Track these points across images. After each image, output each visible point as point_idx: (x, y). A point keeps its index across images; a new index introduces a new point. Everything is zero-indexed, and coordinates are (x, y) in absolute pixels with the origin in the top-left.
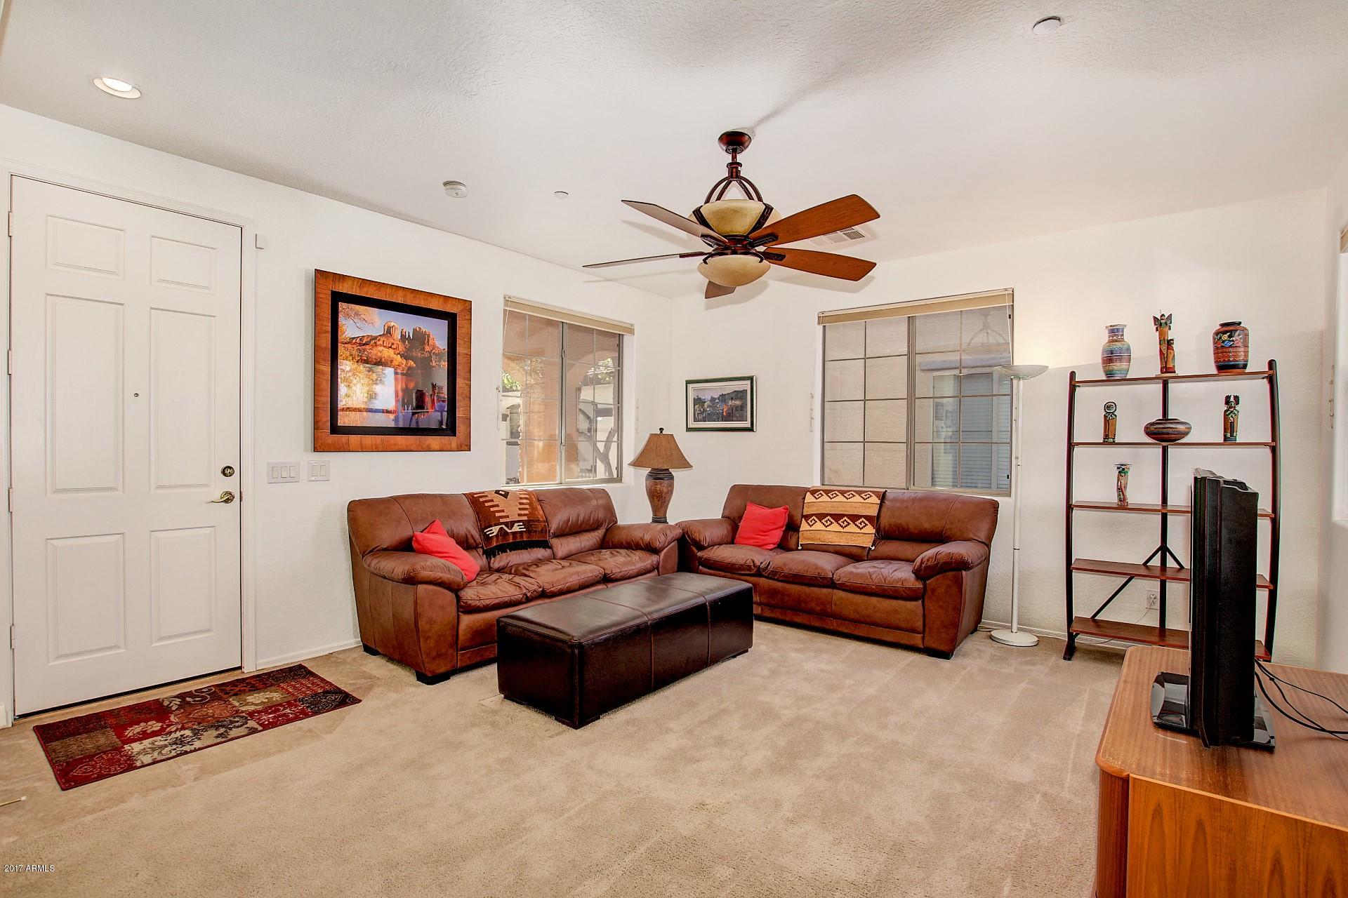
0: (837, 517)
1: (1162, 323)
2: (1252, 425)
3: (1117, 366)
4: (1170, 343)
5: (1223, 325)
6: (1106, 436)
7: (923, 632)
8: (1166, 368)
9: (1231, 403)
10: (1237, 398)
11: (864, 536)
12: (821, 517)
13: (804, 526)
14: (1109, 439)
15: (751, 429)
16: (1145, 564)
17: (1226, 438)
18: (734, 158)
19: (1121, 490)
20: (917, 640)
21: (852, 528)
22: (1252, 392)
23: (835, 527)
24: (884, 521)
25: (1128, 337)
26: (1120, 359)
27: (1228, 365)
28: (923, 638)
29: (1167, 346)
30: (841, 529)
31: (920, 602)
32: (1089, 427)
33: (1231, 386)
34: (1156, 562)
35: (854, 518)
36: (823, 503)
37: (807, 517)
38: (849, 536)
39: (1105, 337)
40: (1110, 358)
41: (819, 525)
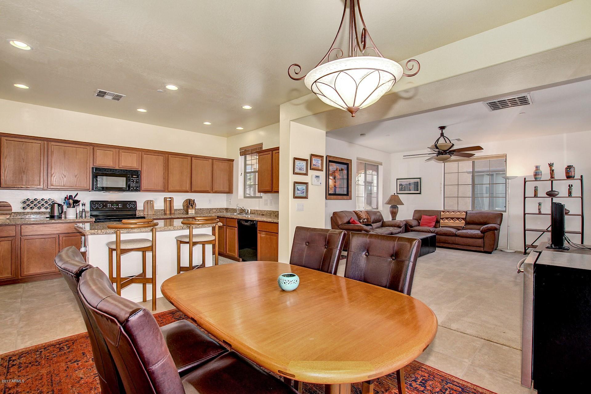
0: (452, 218)
1: (551, 165)
2: (576, 192)
3: (537, 177)
4: (553, 170)
5: (568, 166)
6: (535, 195)
7: (484, 247)
8: (552, 177)
9: (570, 186)
10: (572, 185)
11: (462, 223)
12: (447, 218)
13: (441, 221)
14: (536, 196)
15: (420, 193)
16: (547, 230)
17: (569, 196)
18: (442, 132)
19: (539, 209)
20: (482, 249)
21: (457, 221)
23: (452, 221)
24: (468, 219)
25: (541, 169)
26: (539, 175)
27: (569, 177)
28: (484, 249)
29: (552, 171)
30: (454, 222)
31: (483, 239)
34: (550, 229)
35: (458, 219)
36: (447, 215)
37: (442, 219)
38: (456, 224)
39: (534, 169)
40: (536, 174)
41: (446, 221)
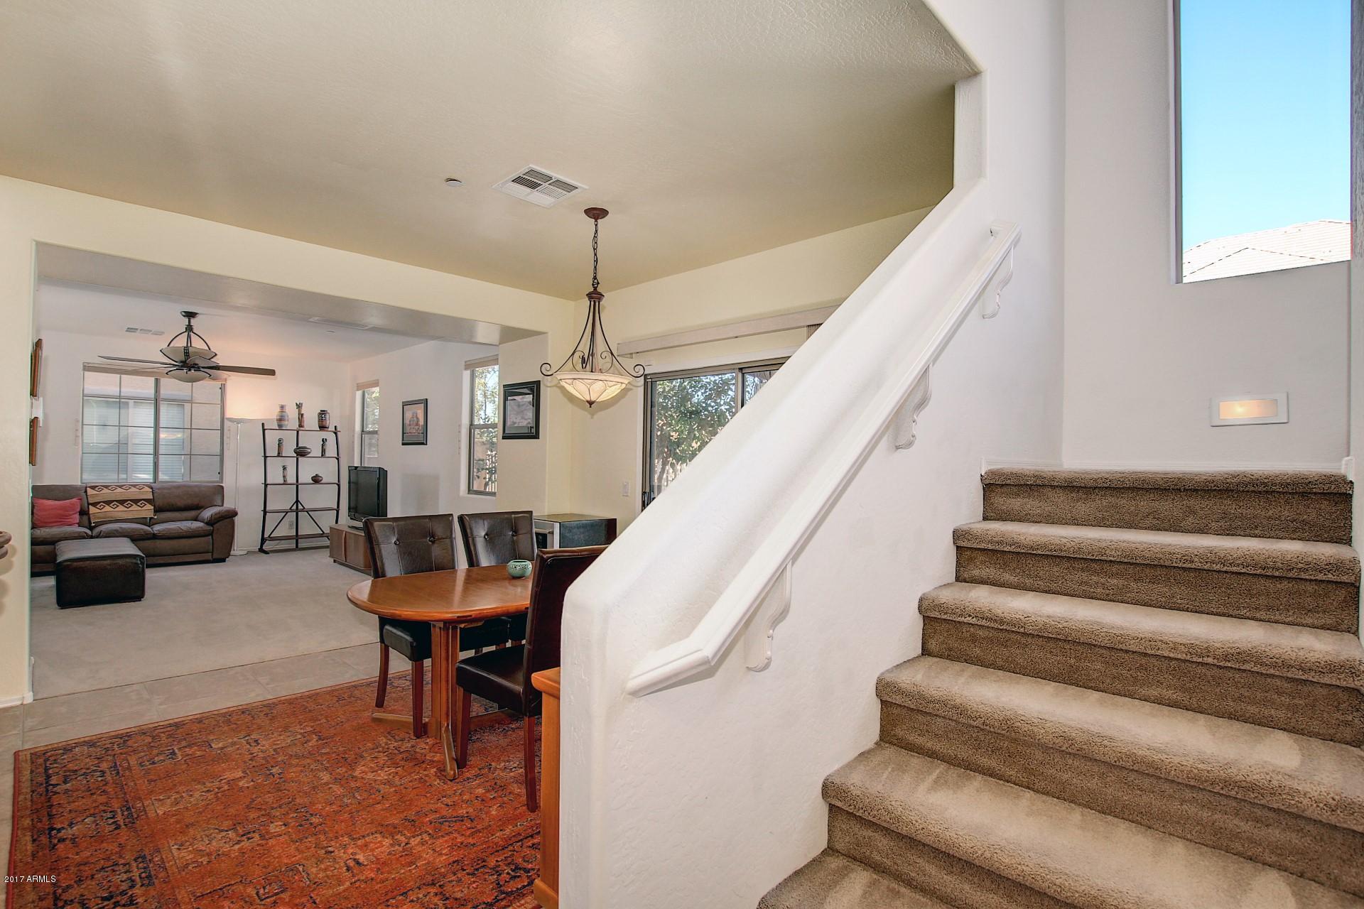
0: (122, 502)
1: (299, 406)
2: (331, 450)
3: (283, 423)
4: (302, 415)
5: (321, 411)
6: (279, 453)
7: (212, 552)
8: (301, 426)
9: (324, 441)
10: (326, 440)
11: (147, 511)
12: (108, 503)
13: (92, 510)
14: (279, 455)
16: (290, 509)
17: (322, 455)
19: (284, 477)
20: (209, 556)
21: (135, 507)
22: (331, 437)
23: (121, 508)
24: (159, 502)
25: (287, 410)
26: (284, 420)
27: (323, 427)
29: (301, 416)
30: (127, 509)
32: (272, 451)
33: (324, 434)
34: (294, 507)
35: (136, 501)
37: (95, 505)
38: (134, 513)
39: (278, 409)
40: (281, 420)
41: (107, 508)
